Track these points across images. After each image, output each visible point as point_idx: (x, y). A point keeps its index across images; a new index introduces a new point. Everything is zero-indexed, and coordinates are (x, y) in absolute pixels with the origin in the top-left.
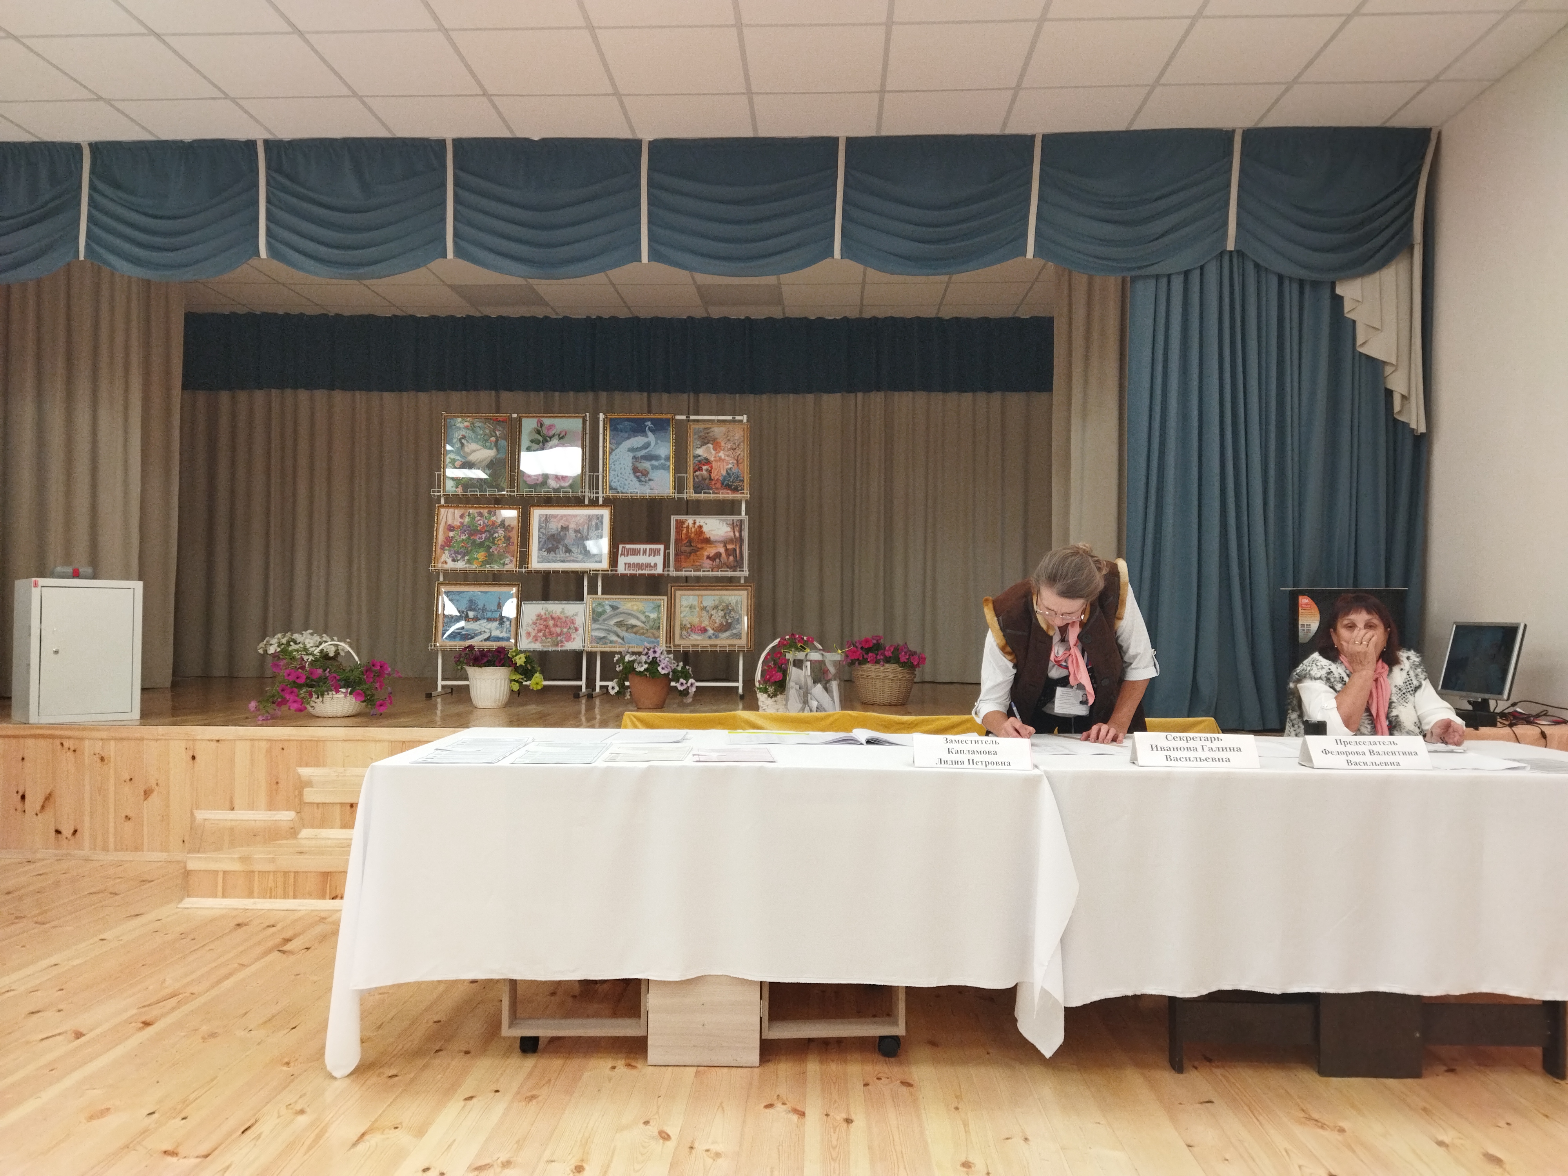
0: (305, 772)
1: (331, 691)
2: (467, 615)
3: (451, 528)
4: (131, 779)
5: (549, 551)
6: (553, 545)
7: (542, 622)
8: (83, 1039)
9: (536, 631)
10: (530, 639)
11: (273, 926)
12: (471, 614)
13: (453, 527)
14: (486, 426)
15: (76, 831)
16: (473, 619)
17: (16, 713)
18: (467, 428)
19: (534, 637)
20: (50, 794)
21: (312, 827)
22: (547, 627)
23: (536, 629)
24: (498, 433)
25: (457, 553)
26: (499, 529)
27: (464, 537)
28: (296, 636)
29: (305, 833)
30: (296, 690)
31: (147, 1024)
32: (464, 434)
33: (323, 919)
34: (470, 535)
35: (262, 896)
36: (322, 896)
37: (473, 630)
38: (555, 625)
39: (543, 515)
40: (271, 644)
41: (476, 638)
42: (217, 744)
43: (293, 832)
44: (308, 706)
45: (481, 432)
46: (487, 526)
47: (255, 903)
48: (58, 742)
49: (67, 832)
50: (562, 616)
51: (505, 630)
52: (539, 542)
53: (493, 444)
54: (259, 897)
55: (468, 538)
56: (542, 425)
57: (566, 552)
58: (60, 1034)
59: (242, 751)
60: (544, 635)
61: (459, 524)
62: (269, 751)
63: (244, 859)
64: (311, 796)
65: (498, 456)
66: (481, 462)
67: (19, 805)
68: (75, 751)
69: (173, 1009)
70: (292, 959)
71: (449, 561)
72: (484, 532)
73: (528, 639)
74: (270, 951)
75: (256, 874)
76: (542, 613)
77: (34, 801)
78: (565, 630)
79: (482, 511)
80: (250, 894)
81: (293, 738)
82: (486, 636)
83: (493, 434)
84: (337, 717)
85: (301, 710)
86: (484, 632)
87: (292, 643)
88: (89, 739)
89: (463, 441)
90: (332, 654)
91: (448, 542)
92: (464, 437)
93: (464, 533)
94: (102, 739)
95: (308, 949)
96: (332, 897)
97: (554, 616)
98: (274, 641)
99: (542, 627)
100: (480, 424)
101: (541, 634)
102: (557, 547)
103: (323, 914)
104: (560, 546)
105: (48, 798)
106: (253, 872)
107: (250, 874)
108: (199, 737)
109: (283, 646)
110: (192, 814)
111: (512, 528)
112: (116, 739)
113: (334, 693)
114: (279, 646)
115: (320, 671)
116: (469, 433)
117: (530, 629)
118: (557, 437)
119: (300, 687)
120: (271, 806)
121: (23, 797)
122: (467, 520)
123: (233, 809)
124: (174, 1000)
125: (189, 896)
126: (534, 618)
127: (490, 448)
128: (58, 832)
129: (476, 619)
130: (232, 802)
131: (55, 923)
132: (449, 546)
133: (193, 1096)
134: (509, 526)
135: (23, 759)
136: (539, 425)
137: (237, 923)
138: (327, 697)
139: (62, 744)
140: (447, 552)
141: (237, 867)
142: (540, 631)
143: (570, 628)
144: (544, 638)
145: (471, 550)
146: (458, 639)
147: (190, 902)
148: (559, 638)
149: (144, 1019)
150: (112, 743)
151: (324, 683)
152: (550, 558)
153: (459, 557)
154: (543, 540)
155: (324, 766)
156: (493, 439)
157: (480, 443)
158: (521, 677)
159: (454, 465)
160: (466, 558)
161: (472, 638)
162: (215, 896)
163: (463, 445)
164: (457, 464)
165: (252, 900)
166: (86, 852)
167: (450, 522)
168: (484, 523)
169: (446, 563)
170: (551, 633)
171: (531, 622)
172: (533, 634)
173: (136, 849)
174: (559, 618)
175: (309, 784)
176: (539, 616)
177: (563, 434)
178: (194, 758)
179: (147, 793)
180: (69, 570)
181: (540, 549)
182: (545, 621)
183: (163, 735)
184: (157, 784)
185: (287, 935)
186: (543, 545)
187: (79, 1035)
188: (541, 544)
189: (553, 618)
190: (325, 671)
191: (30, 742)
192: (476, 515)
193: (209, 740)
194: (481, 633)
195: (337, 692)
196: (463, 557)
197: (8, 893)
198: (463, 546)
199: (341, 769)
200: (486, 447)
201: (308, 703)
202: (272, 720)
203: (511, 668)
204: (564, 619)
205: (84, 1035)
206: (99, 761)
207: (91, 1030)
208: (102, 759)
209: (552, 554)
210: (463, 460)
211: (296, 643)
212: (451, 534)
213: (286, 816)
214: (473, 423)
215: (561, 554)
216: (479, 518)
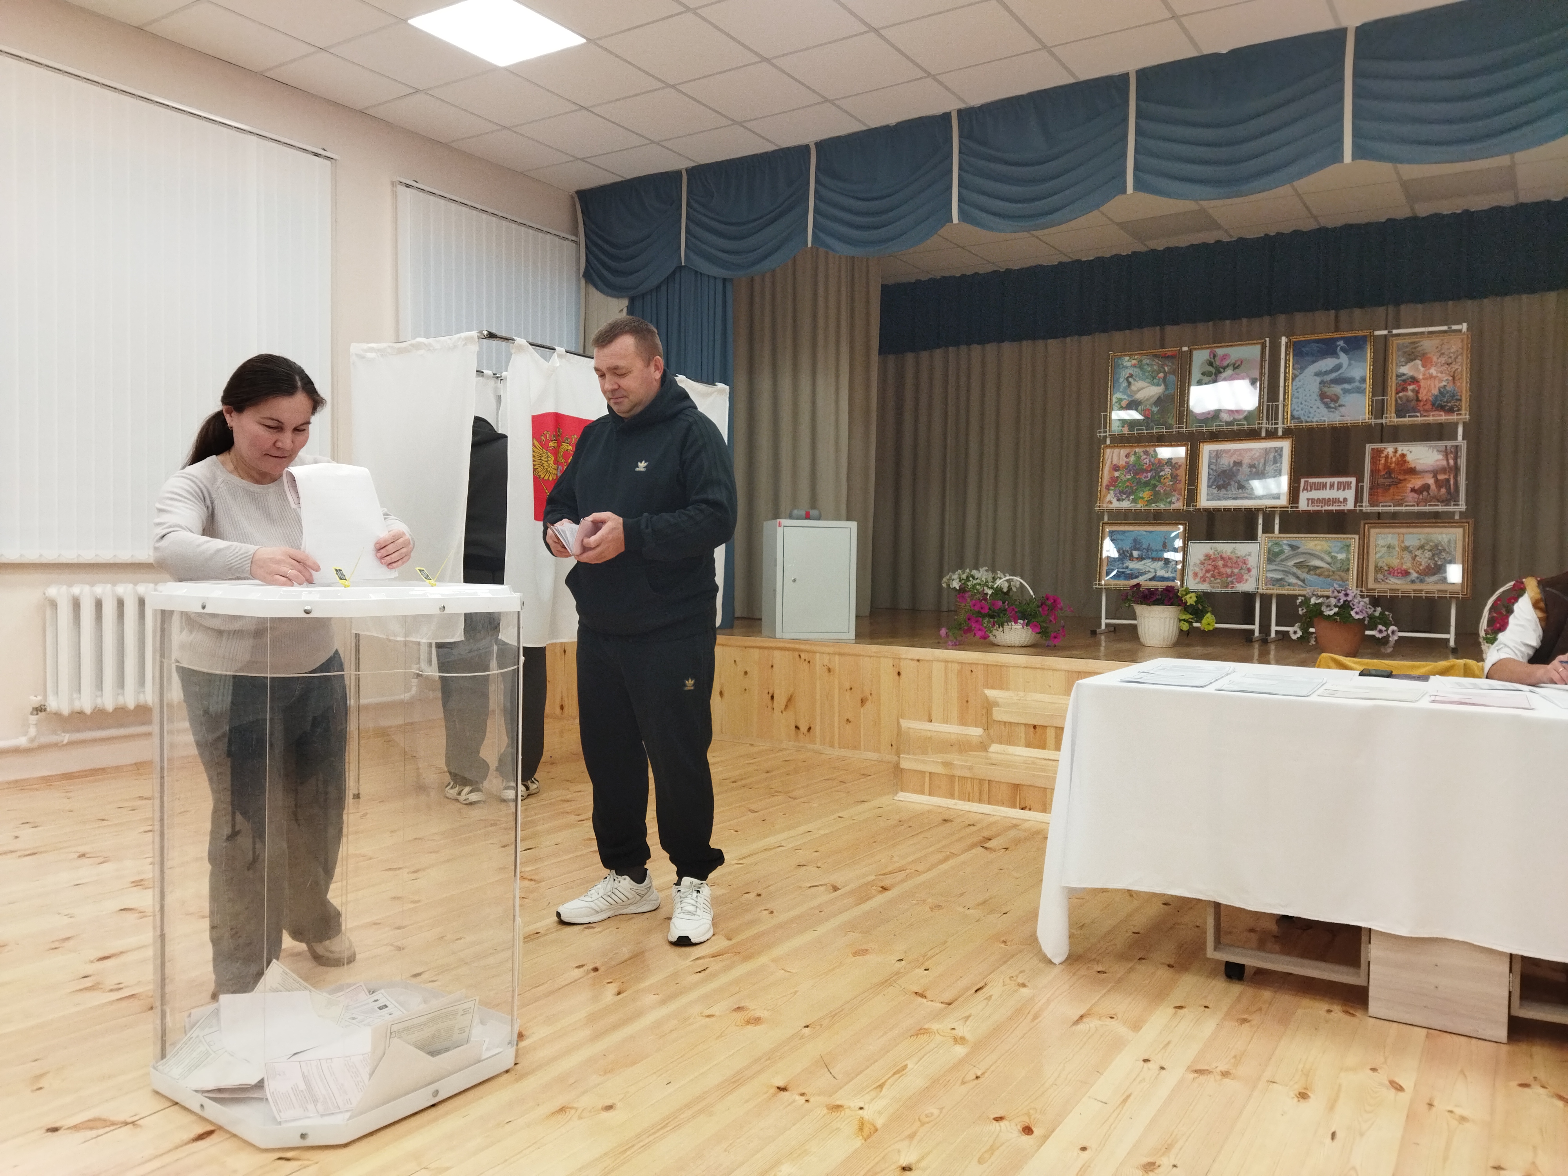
0: (991, 693)
1: (1010, 622)
2: (1131, 555)
3: (1116, 468)
4: (851, 689)
5: (1219, 488)
6: (1224, 481)
7: (1210, 562)
8: (838, 892)
9: (1204, 571)
10: (1198, 580)
11: (974, 825)
12: (1136, 554)
13: (1119, 467)
14: (1154, 363)
15: (810, 729)
16: (1137, 559)
17: (765, 630)
18: (1134, 366)
19: (1201, 578)
20: (791, 696)
21: (1001, 743)
22: (1215, 567)
23: (1204, 569)
24: (1166, 369)
25: (1121, 492)
26: (1166, 467)
27: (1129, 477)
28: (974, 572)
29: (994, 747)
30: (981, 619)
31: (885, 889)
32: (1132, 372)
33: (1015, 826)
34: (1136, 474)
35: (962, 798)
36: (1013, 806)
37: (1137, 569)
38: (1225, 566)
39: (1214, 451)
40: (953, 580)
41: (1141, 578)
42: (918, 663)
43: (983, 747)
44: (990, 635)
45: (1149, 369)
46: (1153, 464)
47: (956, 804)
48: (797, 654)
49: (804, 729)
50: (1233, 556)
51: (1170, 570)
52: (1209, 479)
53: (1161, 380)
54: (960, 799)
55: (1134, 477)
56: (1215, 356)
57: (1238, 489)
58: (821, 885)
59: (937, 669)
60: (1213, 576)
61: (1124, 464)
62: (960, 672)
63: (946, 764)
64: (999, 714)
65: (1167, 393)
66: (1147, 400)
67: (770, 703)
68: (809, 662)
69: (903, 881)
70: (993, 855)
71: (1114, 500)
72: (1151, 470)
73: (1195, 579)
74: (973, 846)
75: (957, 778)
76: (1211, 552)
77: (780, 700)
78: (1236, 571)
79: (1148, 449)
80: (952, 796)
81: (980, 662)
82: (1150, 576)
83: (1162, 370)
84: (1014, 647)
85: (985, 637)
86: (1149, 571)
87: (971, 579)
88: (820, 653)
89: (1130, 379)
90: (1005, 590)
91: (1114, 481)
92: (1131, 376)
93: (1129, 472)
94: (829, 654)
95: (1007, 849)
96: (1022, 807)
97: (1224, 555)
98: (955, 576)
99: (1210, 567)
100: (1148, 361)
101: (1208, 575)
102: (1229, 484)
103: (1014, 822)
104: (1232, 483)
105: (790, 699)
106: (953, 776)
107: (951, 778)
108: (903, 656)
109: (963, 582)
110: (898, 723)
111: (1180, 466)
112: (840, 654)
113: (1013, 623)
114: (960, 581)
115: (1000, 603)
116: (1136, 372)
117: (1197, 570)
118: (1231, 367)
119: (984, 617)
120: (963, 722)
121: (772, 697)
122: (1132, 459)
123: (931, 721)
124: (902, 875)
125: (902, 791)
126: (1202, 558)
127: (1158, 385)
128: (797, 728)
129: (1140, 558)
130: (930, 715)
131: (804, 799)
132: (1114, 486)
133: (930, 953)
134: (1176, 463)
135: (772, 666)
136: (1212, 356)
137: (943, 818)
138: (1006, 627)
139: (800, 656)
140: (1112, 492)
141: (940, 770)
142: (1208, 571)
143: (1242, 569)
144: (1212, 579)
145: (1137, 489)
146: (1122, 578)
147: (902, 796)
148: (1229, 579)
149: (881, 885)
150: (837, 657)
151: (1004, 615)
152: (1221, 495)
153: (1124, 496)
154: (1214, 477)
155: (1007, 689)
156: (1161, 375)
157: (1148, 380)
158: (1192, 617)
159: (1120, 404)
160: (1132, 497)
161: (1137, 577)
162: (923, 793)
163: (1129, 384)
164: (1124, 404)
165: (954, 801)
166: (817, 746)
167: (1115, 462)
168: (1150, 461)
169: (1111, 502)
170: (1220, 574)
171: (1198, 562)
172: (1200, 575)
173: (855, 748)
174: (1229, 558)
175: (996, 704)
176: (1208, 557)
177: (1239, 363)
178: (899, 674)
179: (863, 701)
180: (803, 513)
181: (1209, 486)
182: (1214, 561)
183: (875, 652)
184: (871, 694)
185: (986, 834)
186: (1213, 482)
187: (835, 889)
188: (1211, 481)
189: (1222, 558)
190: (1003, 603)
191: (777, 653)
192: (1142, 454)
193: (911, 659)
194: (1145, 573)
195: (1016, 623)
196: (1128, 497)
197: (767, 772)
198: (1128, 486)
199: (1022, 694)
200: (1154, 384)
201: (991, 632)
202: (959, 645)
203: (1180, 608)
204: (1235, 559)
205: (839, 889)
206: (827, 671)
207: (844, 887)
208: (829, 670)
209: (1223, 491)
210: (1130, 399)
211: (974, 578)
212: (1116, 474)
213: (975, 732)
214: (1141, 361)
215: (1233, 490)
216: (1145, 456)
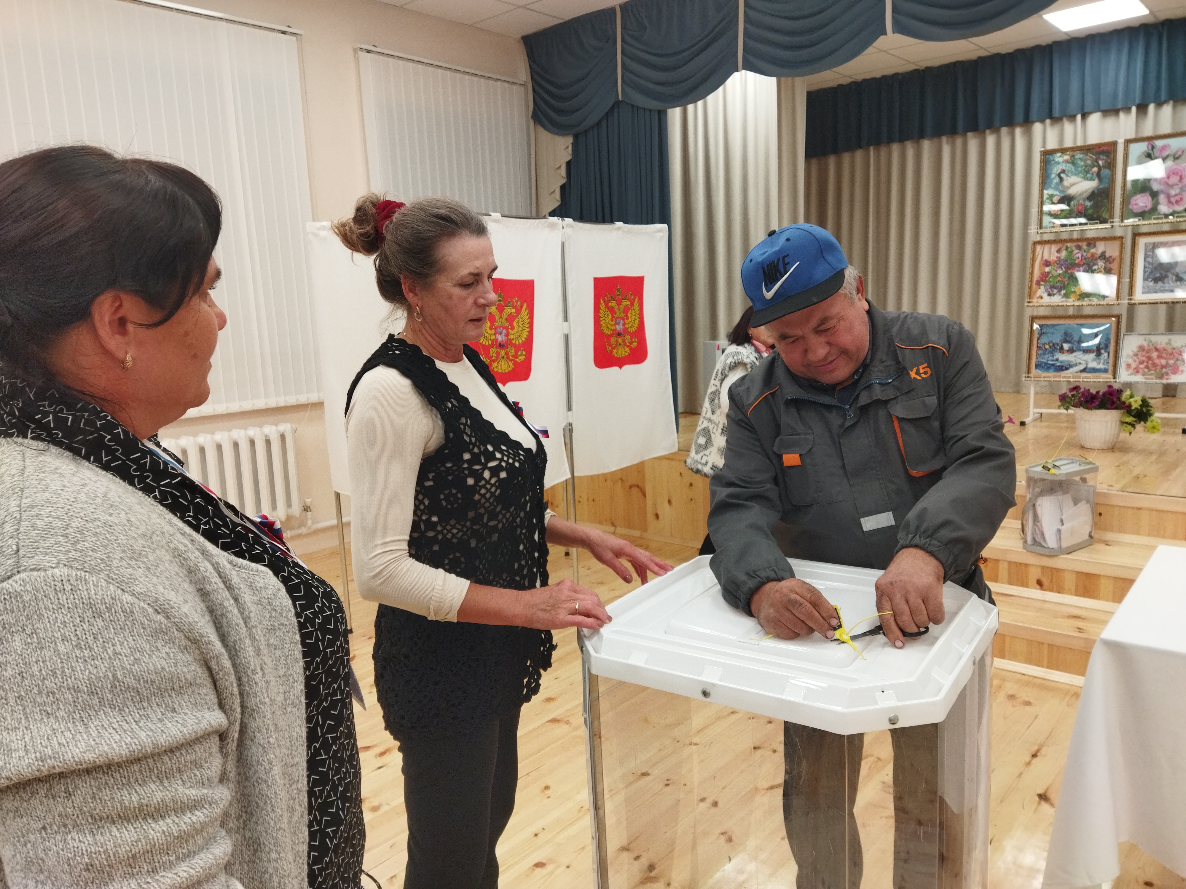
2: (1062, 348)
3: (1047, 263)
5: (1156, 280)
6: (1161, 274)
7: (1144, 353)
9: (1137, 363)
10: (1131, 371)
12: (1066, 346)
13: (1050, 262)
14: (1088, 157)
16: (1068, 351)
18: (1067, 161)
19: (1135, 369)
22: (1149, 358)
24: (1101, 163)
25: (1052, 287)
26: (1099, 261)
27: (1061, 272)
32: (1064, 168)
34: (1067, 268)
37: (1068, 361)
38: (1159, 357)
39: (1150, 243)
41: (1071, 370)
45: (1082, 163)
46: (1085, 259)
51: (1102, 361)
52: (1145, 272)
53: (1095, 175)
56: (1153, 148)
60: (1147, 367)
65: (1101, 186)
66: (1081, 194)
71: (1045, 295)
72: (1084, 264)
73: (1128, 371)
76: (1145, 344)
78: (1171, 362)
82: (1081, 367)
83: (1096, 164)
86: (1080, 363)
89: (1062, 175)
91: (1044, 277)
92: (1063, 171)
99: (1144, 358)
100: (1081, 156)
101: (1142, 366)
102: (1166, 276)
104: (1170, 275)
111: (1114, 260)
116: (1069, 167)
117: (1130, 361)
118: (1172, 158)
126: (1135, 350)
127: (1092, 179)
129: (1071, 351)
132: (1045, 281)
134: (1110, 257)
136: (1150, 148)
140: (1042, 287)
142: (1141, 363)
143: (1177, 360)
144: (1146, 370)
145: (1068, 284)
146: (1051, 370)
148: (1164, 370)
152: (1157, 288)
153: (1055, 291)
154: (1149, 270)
156: (1095, 169)
157: (1081, 175)
159: (1051, 200)
160: (1063, 292)
163: (1061, 179)
164: (1055, 199)
167: (1046, 257)
168: (1082, 255)
169: (1041, 297)
170: (1154, 365)
171: (1131, 354)
172: (1134, 366)
174: (1164, 349)
176: (1141, 348)
177: (1180, 153)
181: (1145, 279)
182: (1148, 352)
186: (1149, 275)
189: (1157, 350)
192: (1074, 248)
196: (1059, 291)
198: (1059, 281)
203: (1121, 411)
204: (1170, 351)
209: (1160, 284)
214: (1073, 156)
215: (1170, 282)
216: (1077, 251)
